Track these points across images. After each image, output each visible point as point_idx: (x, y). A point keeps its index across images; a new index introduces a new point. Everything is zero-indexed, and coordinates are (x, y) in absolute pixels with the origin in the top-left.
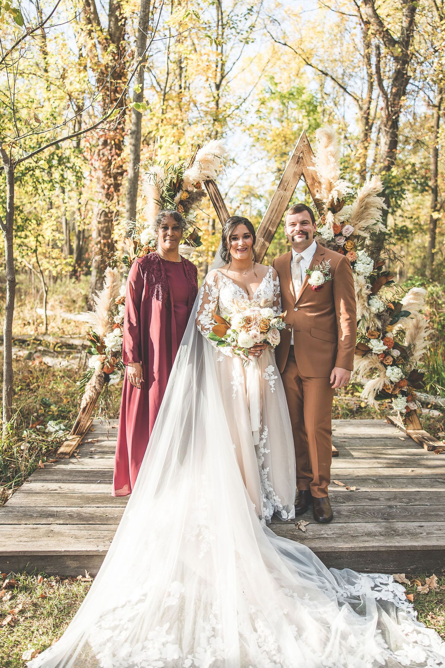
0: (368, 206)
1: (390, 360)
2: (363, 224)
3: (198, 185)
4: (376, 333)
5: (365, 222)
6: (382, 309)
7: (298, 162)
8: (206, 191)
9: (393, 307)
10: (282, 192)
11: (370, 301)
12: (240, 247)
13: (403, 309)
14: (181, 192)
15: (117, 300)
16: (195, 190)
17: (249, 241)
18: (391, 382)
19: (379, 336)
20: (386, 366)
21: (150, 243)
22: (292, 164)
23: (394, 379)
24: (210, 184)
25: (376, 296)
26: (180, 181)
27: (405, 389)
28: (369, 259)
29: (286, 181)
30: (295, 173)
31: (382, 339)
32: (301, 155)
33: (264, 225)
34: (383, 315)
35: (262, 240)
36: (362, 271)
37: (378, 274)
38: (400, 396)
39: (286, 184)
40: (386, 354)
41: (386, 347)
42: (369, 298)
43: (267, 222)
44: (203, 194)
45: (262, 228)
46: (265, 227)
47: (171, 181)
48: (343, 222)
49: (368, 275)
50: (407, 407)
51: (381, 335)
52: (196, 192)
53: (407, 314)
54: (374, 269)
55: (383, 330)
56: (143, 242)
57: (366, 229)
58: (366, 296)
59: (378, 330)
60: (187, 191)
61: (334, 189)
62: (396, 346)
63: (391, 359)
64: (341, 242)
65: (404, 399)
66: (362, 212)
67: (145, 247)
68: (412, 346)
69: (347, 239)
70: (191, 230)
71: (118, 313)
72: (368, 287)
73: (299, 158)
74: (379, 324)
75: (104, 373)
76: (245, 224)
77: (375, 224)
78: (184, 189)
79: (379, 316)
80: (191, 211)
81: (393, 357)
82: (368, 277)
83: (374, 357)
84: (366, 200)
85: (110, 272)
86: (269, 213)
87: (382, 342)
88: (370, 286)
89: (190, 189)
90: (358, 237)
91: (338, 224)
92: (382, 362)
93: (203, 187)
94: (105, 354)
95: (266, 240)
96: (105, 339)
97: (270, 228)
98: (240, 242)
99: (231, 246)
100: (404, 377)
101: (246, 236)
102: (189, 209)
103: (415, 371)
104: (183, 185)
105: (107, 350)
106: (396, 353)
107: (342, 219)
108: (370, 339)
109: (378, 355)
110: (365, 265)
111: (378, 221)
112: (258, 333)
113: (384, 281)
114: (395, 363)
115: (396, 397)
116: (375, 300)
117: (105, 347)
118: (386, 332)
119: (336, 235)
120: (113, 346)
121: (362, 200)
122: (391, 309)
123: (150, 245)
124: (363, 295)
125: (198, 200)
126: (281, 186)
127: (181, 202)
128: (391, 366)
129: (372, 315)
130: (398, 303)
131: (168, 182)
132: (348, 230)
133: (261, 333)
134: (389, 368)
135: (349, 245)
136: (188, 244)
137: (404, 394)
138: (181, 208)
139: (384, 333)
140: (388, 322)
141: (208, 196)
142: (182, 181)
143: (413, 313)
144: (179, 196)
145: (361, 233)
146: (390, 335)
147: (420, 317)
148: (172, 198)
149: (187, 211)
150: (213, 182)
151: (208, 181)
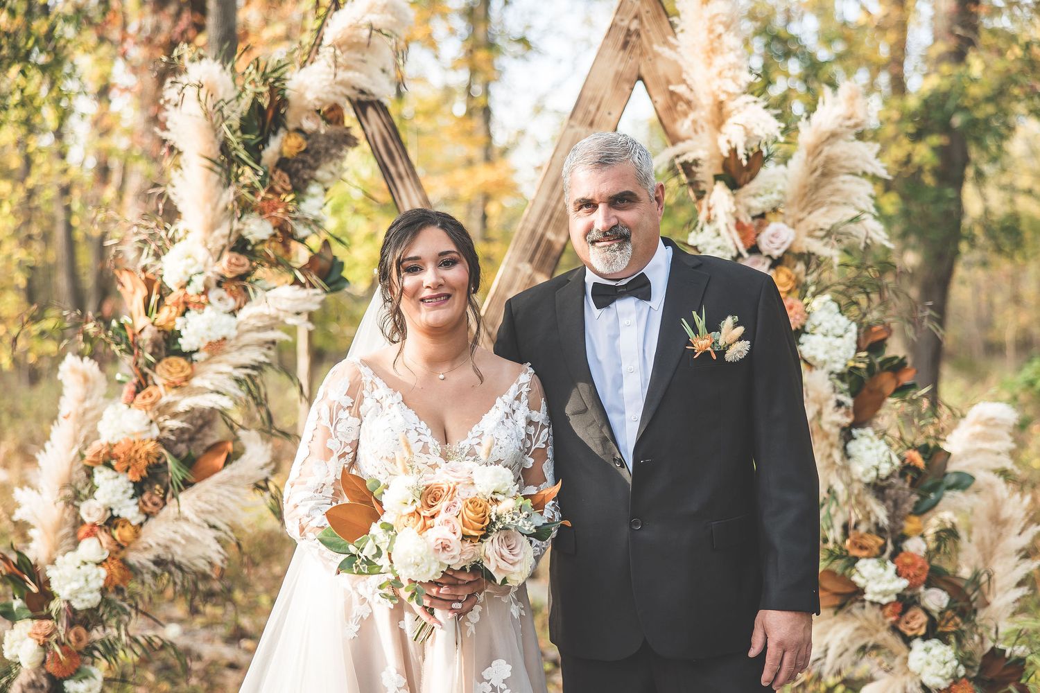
0: (833, 167)
1: (918, 621)
2: (822, 218)
3: (332, 115)
4: (874, 541)
5: (824, 215)
6: (885, 470)
7: (625, 45)
8: (356, 131)
9: (919, 461)
10: (581, 130)
11: (852, 446)
12: (426, 293)
13: (951, 468)
14: (282, 134)
15: (89, 454)
16: (323, 129)
17: (456, 274)
18: (925, 689)
19: (883, 549)
20: (907, 640)
21: (188, 283)
22: (609, 52)
24: (371, 112)
25: (869, 431)
26: (280, 101)
28: (843, 320)
29: (592, 100)
30: (619, 79)
31: (893, 557)
32: (634, 25)
33: (530, 226)
34: (890, 486)
35: (527, 268)
36: (821, 356)
37: (870, 367)
39: (592, 108)
40: (906, 602)
41: (904, 583)
42: (847, 434)
43: (540, 217)
44: (347, 140)
45: (526, 234)
46: (533, 232)
47: (254, 101)
48: (762, 216)
49: (839, 367)
51: (890, 548)
52: (327, 137)
53: (964, 482)
54: (858, 350)
55: (893, 531)
56: (171, 280)
57: (829, 233)
58: (836, 431)
59: (880, 531)
60: (299, 130)
61: (729, 121)
62: (936, 578)
63: (922, 618)
67: (178, 294)
68: (984, 578)
69: (776, 263)
70: (315, 242)
71: (92, 492)
72: (839, 404)
73: (629, 33)
74: (881, 513)
75: (49, 676)
76: (443, 227)
77: (855, 220)
78: (291, 126)
79: (879, 488)
80: (314, 189)
81: (927, 611)
82: (841, 377)
83: (871, 613)
84: (827, 150)
85: (74, 371)
86: (545, 192)
87: (892, 567)
88: (849, 401)
89: (309, 125)
90: (807, 258)
91: (746, 220)
92: (894, 629)
93: (350, 117)
94: (49, 617)
95: (538, 269)
96: (51, 573)
97: (550, 235)
98: (428, 277)
99: (403, 290)
100: (962, 671)
101: (445, 261)
102: (306, 183)
103: (995, 654)
104: (290, 115)
105: (54, 606)
106: (936, 599)
107: (758, 204)
108: (857, 559)
109: (882, 607)
110: (831, 338)
111: (863, 212)
112: (455, 539)
113: (890, 386)
114: (933, 631)
116: (866, 441)
117: (50, 596)
118: (905, 537)
120: (76, 593)
121: (815, 151)
122: (915, 469)
123: (191, 290)
124: (826, 427)
125: (332, 157)
126: (580, 115)
127: (283, 163)
128: (925, 638)
129: (856, 487)
130: (938, 449)
132: (777, 237)
133: (465, 537)
134: (918, 645)
135: (782, 279)
136: (303, 286)
138: (281, 180)
139: (900, 539)
140: (908, 507)
141: (364, 145)
142: (285, 101)
143: (982, 477)
144: (274, 148)
145: (817, 247)
146: (915, 546)
147: (1001, 488)
148: (255, 151)
149: (299, 189)
150: (380, 107)
151: (364, 104)
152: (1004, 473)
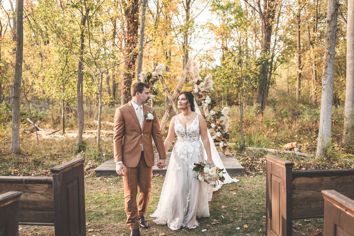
0: (208, 82)
1: (217, 130)
2: (207, 88)
3: (156, 77)
6: (214, 114)
7: (187, 69)
8: (159, 79)
9: (218, 113)
10: (182, 78)
13: (222, 114)
16: (156, 78)
18: (218, 137)
19: (214, 122)
20: (216, 132)
23: (219, 136)
27: (223, 139)
28: (210, 98)
30: (186, 73)
32: (188, 67)
35: (177, 93)
36: (207, 102)
37: (212, 103)
38: (221, 141)
39: (183, 76)
40: (216, 128)
41: (215, 126)
42: (209, 110)
43: (178, 87)
44: (158, 79)
45: (177, 89)
48: (201, 87)
49: (209, 103)
50: (223, 145)
53: (223, 115)
54: (211, 101)
57: (208, 89)
59: (213, 120)
61: (197, 78)
62: (219, 125)
64: (200, 93)
65: (223, 142)
66: (206, 84)
68: (225, 125)
69: (202, 92)
77: (210, 88)
78: (152, 78)
79: (213, 116)
80: (154, 84)
83: (213, 129)
84: (208, 80)
87: (215, 124)
88: (210, 107)
89: (154, 78)
90: (205, 92)
91: (199, 88)
92: (215, 131)
95: (178, 93)
97: (179, 89)
100: (222, 135)
103: (226, 134)
106: (219, 128)
108: (211, 123)
110: (208, 100)
113: (214, 105)
114: (219, 131)
115: (220, 142)
116: (212, 111)
119: (199, 91)
121: (206, 80)
125: (156, 81)
127: (151, 82)
128: (218, 131)
129: (211, 116)
130: (220, 112)
131: (147, 75)
132: (203, 89)
135: (203, 94)
137: (223, 141)
138: (151, 83)
139: (216, 121)
140: (216, 118)
141: (160, 80)
142: (151, 75)
143: (225, 115)
144: (150, 80)
145: (206, 91)
146: (217, 122)
147: (227, 116)
148: (148, 81)
149: (153, 84)
150: (161, 76)
151: (159, 75)
152: (228, 115)
